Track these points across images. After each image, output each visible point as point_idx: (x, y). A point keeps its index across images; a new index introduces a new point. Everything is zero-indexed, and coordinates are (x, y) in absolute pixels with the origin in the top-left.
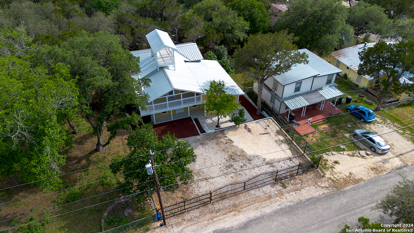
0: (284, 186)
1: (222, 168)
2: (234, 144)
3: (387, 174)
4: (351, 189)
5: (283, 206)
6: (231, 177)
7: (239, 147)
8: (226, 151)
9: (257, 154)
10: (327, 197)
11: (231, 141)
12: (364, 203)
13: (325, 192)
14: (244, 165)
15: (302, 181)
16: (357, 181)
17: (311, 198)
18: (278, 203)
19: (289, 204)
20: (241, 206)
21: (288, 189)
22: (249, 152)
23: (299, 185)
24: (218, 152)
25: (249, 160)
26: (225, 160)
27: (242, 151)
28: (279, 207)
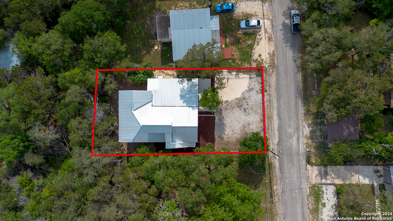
0: (266, 91)
1: (245, 114)
2: (230, 100)
3: (274, 35)
4: (277, 61)
5: (276, 97)
6: (252, 112)
7: (233, 99)
8: (233, 107)
9: (241, 92)
10: (278, 74)
11: (226, 101)
12: (286, 61)
13: (275, 74)
14: (246, 102)
15: (266, 81)
16: (274, 54)
17: (276, 82)
18: (273, 98)
19: (275, 94)
20: (270, 115)
21: (268, 90)
22: (239, 96)
23: (268, 83)
24: (232, 111)
25: (244, 98)
26: (240, 110)
27: (237, 99)
28: (276, 99)
